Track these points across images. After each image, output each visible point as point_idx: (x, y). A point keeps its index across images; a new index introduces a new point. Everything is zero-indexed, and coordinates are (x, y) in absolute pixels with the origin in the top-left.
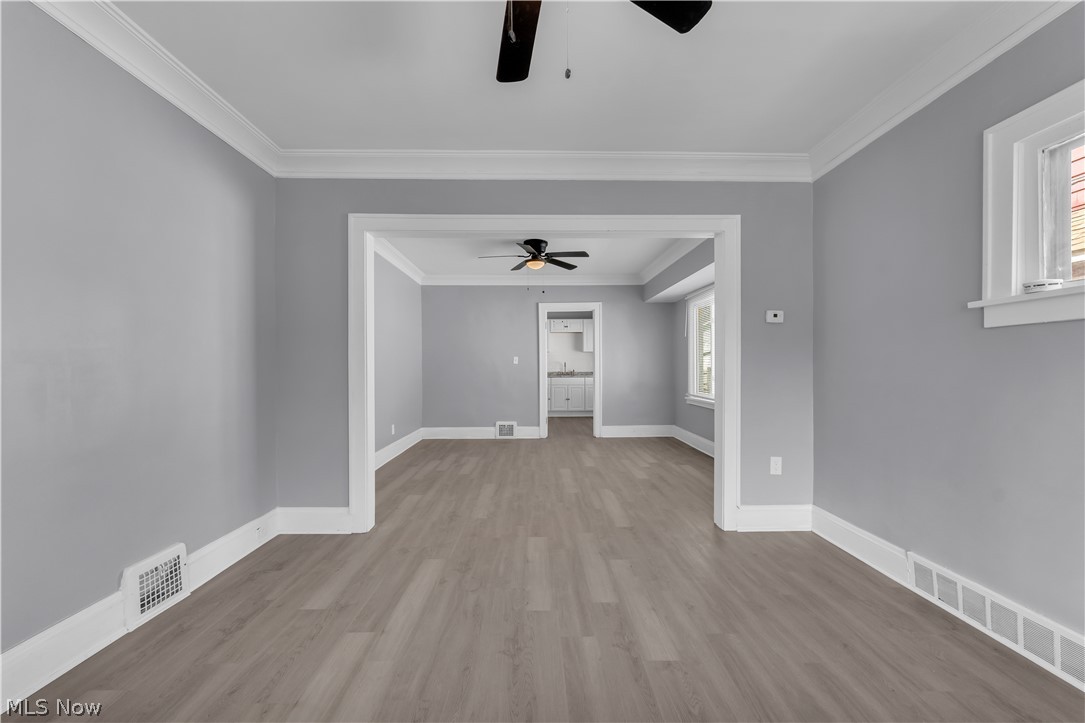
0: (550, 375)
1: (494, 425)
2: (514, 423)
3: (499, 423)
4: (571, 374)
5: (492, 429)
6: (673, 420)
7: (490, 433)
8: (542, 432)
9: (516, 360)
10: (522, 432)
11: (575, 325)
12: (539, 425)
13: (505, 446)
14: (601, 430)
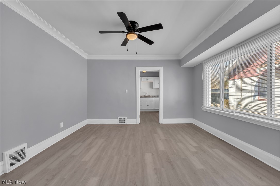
0: (141, 97)
1: (118, 118)
2: (126, 118)
3: (119, 117)
4: (149, 96)
5: (116, 120)
6: (193, 117)
7: (115, 121)
8: (137, 121)
9: (127, 91)
10: (129, 121)
11: (150, 79)
12: (136, 118)
13: (122, 127)
14: (162, 120)
